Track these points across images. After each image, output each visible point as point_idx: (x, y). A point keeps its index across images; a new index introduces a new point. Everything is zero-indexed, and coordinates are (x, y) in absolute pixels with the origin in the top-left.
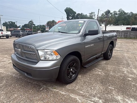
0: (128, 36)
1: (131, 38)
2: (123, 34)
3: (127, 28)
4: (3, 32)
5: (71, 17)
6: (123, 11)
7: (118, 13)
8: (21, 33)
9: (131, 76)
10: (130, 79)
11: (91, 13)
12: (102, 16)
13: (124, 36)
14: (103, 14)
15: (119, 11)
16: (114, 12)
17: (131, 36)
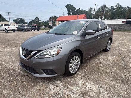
0: (122, 29)
1: (125, 31)
2: (118, 27)
3: (123, 22)
4: (10, 27)
5: (72, 13)
6: (120, 6)
7: (115, 7)
8: (26, 27)
9: (105, 62)
10: (102, 65)
11: (90, 9)
12: (98, 10)
13: (119, 28)
14: (99, 9)
15: (116, 6)
16: (112, 7)
17: (125, 29)
